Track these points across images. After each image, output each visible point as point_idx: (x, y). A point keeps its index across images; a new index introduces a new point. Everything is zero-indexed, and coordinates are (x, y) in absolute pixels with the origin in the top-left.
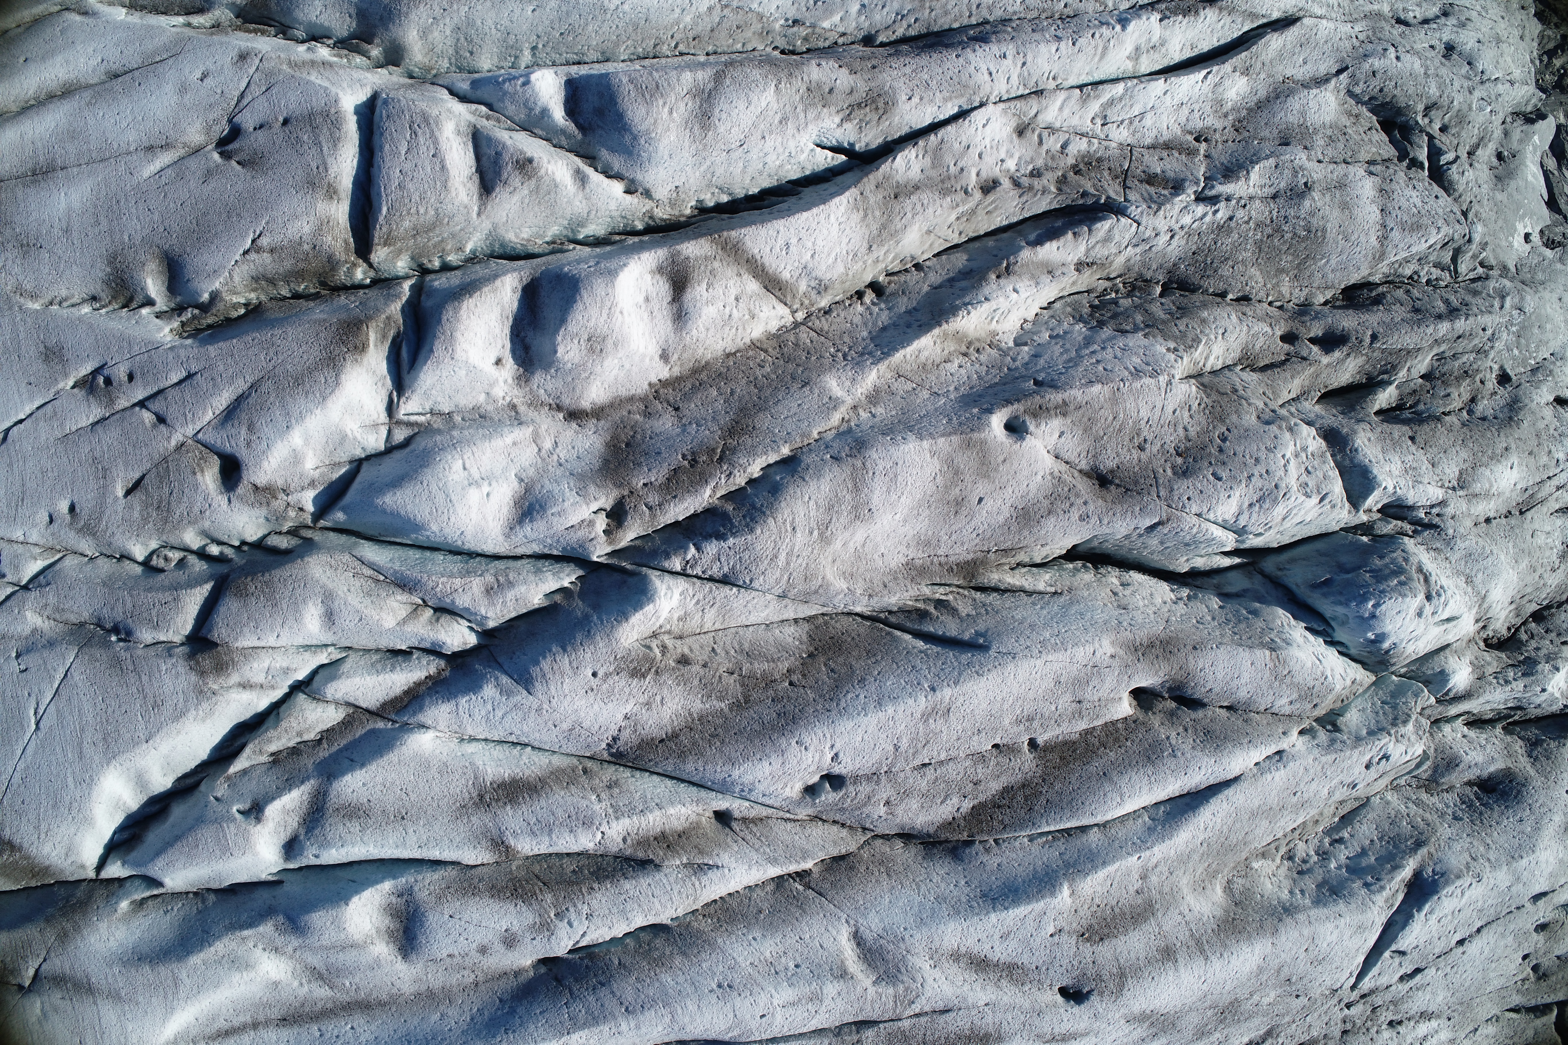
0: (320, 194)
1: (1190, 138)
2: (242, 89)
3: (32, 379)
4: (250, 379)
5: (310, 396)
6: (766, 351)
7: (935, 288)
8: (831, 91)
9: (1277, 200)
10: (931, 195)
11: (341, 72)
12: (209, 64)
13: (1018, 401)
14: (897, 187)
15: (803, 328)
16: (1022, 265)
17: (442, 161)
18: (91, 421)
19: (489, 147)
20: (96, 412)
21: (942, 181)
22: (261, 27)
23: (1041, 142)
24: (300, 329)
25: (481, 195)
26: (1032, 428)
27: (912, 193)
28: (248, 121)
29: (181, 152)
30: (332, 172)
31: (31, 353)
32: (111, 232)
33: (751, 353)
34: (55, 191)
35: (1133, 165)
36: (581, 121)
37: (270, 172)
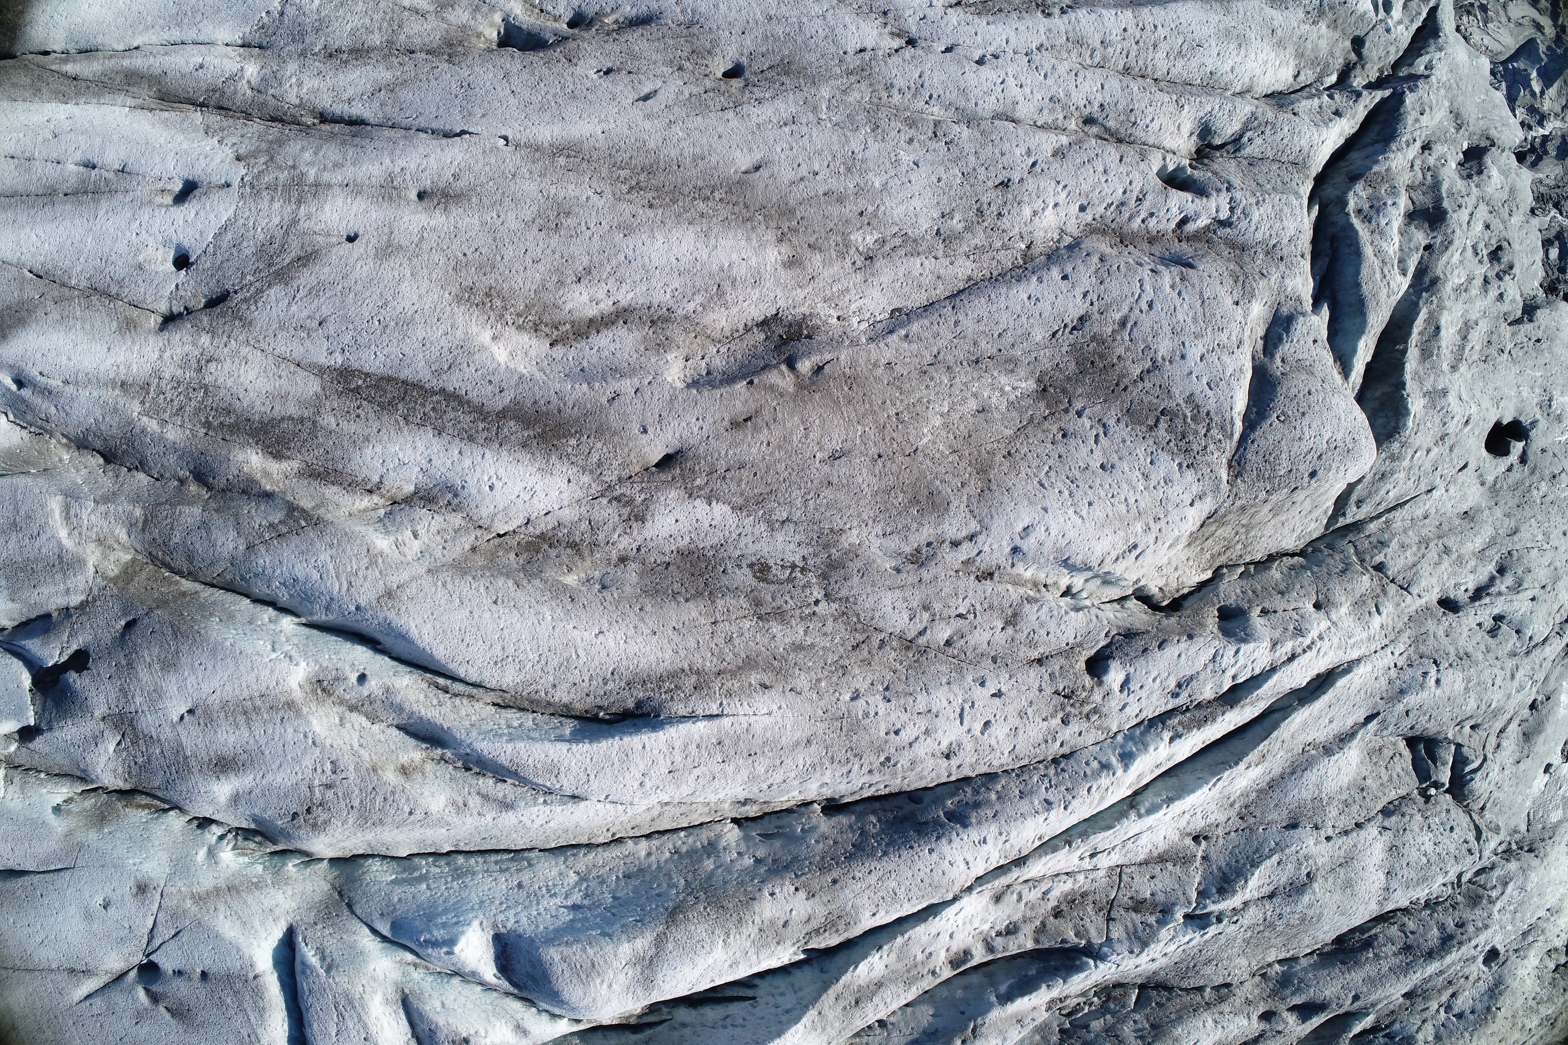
1: (1188, 841)
2: (150, 927)
8: (785, 924)
9: (1274, 900)
10: (894, 989)
12: (108, 890)
14: (859, 991)
16: (990, 1025)
21: (908, 971)
23: (1020, 898)
27: (874, 993)
28: (165, 963)
29: (104, 980)
35: (1120, 894)
37: (202, 1031)
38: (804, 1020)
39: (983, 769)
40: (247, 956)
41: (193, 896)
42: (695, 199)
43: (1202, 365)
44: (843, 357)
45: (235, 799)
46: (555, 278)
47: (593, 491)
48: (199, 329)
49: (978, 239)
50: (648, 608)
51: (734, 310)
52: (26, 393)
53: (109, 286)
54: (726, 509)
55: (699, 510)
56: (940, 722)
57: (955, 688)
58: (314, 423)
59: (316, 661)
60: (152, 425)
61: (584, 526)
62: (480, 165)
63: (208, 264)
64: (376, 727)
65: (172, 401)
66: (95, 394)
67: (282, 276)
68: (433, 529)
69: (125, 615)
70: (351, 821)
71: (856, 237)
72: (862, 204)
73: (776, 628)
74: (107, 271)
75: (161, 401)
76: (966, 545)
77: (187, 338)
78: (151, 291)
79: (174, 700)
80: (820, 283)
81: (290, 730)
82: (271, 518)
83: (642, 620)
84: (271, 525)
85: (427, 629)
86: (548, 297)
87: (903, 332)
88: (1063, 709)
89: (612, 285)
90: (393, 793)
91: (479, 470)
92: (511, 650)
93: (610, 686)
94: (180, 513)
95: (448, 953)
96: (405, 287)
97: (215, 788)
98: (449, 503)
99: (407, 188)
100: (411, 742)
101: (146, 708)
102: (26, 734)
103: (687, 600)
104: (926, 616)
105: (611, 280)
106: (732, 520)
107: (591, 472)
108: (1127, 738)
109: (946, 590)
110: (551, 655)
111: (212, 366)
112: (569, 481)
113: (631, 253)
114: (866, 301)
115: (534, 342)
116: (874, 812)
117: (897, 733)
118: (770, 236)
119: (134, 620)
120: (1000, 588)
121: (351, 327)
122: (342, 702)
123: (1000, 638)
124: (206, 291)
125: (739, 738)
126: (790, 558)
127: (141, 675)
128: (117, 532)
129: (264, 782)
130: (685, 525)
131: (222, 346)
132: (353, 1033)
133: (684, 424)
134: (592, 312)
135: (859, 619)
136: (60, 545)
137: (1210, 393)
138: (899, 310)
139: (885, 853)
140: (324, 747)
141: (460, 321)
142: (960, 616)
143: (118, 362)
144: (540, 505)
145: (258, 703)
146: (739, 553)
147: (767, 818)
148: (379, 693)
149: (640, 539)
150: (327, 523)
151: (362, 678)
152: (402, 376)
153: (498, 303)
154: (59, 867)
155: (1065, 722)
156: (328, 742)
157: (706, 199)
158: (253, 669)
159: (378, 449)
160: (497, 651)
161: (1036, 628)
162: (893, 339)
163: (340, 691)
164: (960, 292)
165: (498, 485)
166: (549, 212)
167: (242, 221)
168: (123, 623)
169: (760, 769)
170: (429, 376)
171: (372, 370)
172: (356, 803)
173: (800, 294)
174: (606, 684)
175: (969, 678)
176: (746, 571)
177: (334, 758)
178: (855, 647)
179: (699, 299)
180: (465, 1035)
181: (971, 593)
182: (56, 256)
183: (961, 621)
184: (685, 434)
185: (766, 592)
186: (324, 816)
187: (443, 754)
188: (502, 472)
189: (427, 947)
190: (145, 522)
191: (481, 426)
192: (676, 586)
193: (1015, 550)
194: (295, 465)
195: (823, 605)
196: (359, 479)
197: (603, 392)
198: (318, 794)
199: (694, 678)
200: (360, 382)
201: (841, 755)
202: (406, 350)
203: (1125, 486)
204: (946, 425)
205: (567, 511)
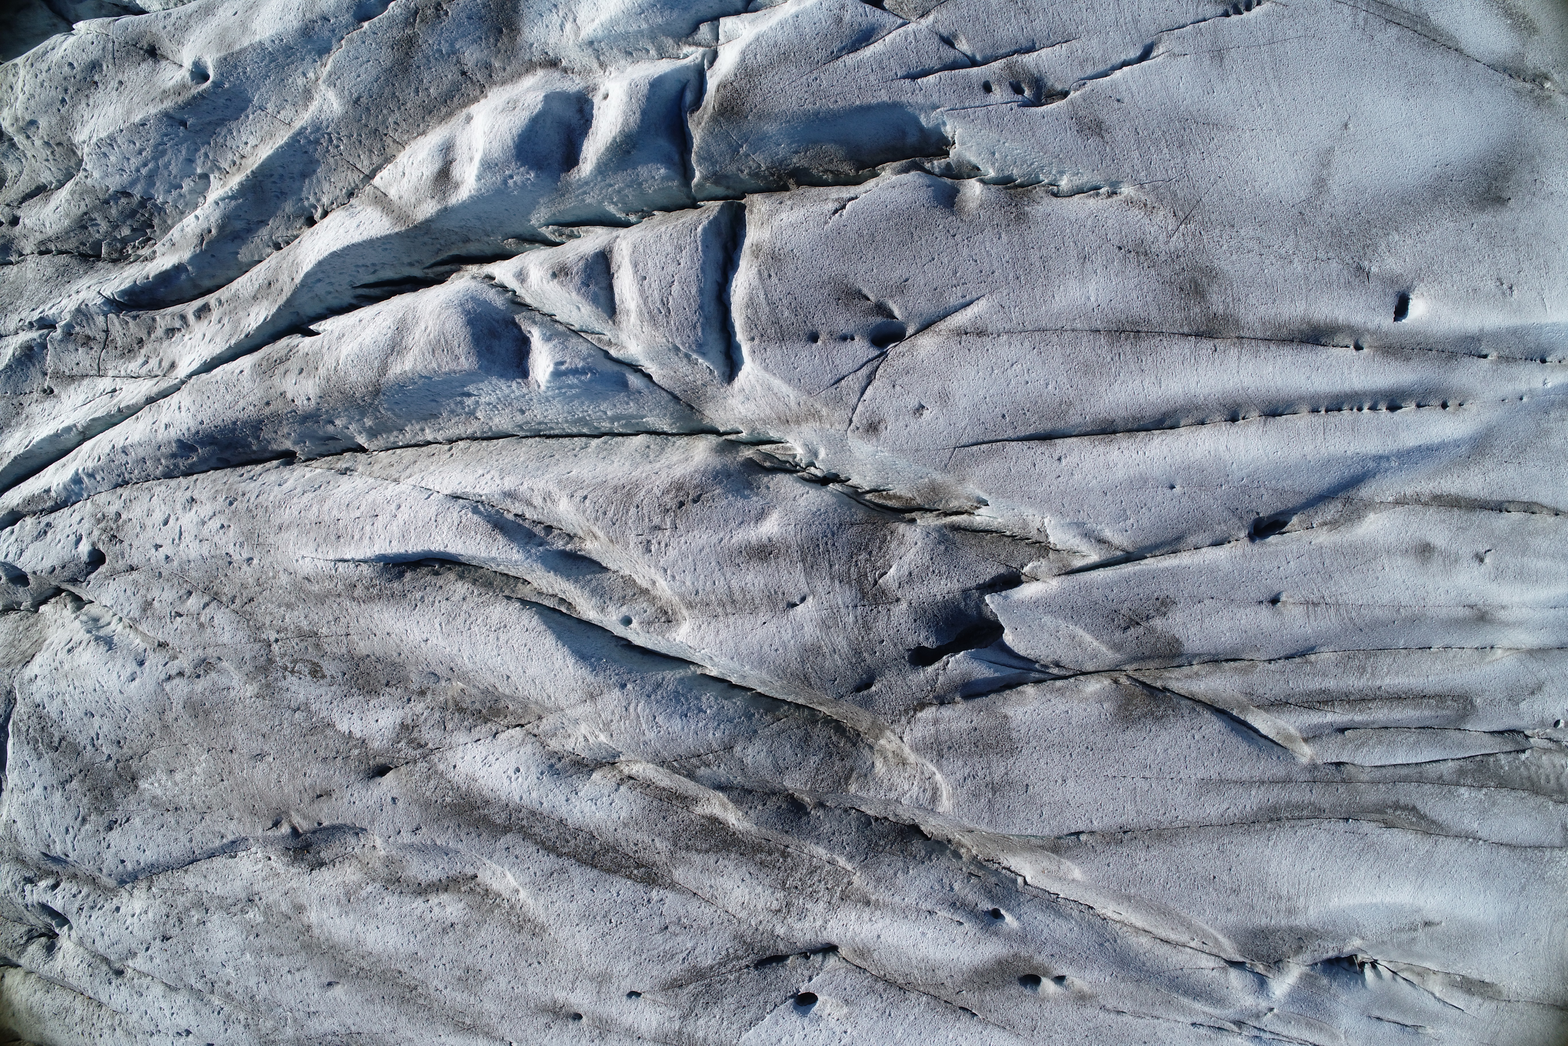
0: (766, 247)
2: (870, 387)
3: (1116, 105)
4: (839, 63)
5: (772, 42)
6: (394, 141)
7: (264, 223)
8: (300, 372)
10: (245, 292)
11: (768, 411)
12: (914, 425)
13: (194, 98)
14: (266, 296)
15: (367, 172)
16: (191, 246)
17: (636, 272)
18: (1036, 53)
19: (595, 294)
20: (1029, 59)
21: (235, 308)
22: (881, 501)
23: (161, 362)
24: (784, 107)
25: (611, 251)
26: (188, 75)
27: (259, 291)
28: (861, 349)
29: (942, 326)
30: (754, 270)
31: (1121, 134)
32: (1025, 246)
33: (405, 137)
34: (1103, 305)
35: (99, 353)
36: (515, 331)
37: (826, 278)
38: (302, 275)
39: (173, 483)
40: (758, 362)
41: (820, 418)
42: (370, 971)
43: (33, 780)
44: (260, 831)
45: (761, 516)
46: (470, 930)
47: (438, 755)
48: (787, 940)
49: (181, 901)
50: (395, 654)
51: (339, 879)
52: (988, 906)
53: (885, 990)
54: (339, 727)
55: (359, 728)
56: (194, 532)
57: (185, 558)
58: (675, 845)
59: (668, 640)
60: (842, 861)
61: (450, 726)
62: (529, 1032)
63: (774, 995)
64: (627, 572)
65: (820, 881)
66: (897, 898)
67: (698, 974)
68: (573, 739)
69: (870, 696)
70: (643, 493)
71: (260, 919)
72: (257, 942)
73: (304, 624)
74: (884, 1004)
75: (830, 882)
76: (173, 672)
77: (798, 934)
78: (837, 980)
79: (808, 617)
80: (282, 889)
81: (688, 583)
82: (708, 771)
83: (398, 646)
84: (708, 765)
85: (559, 663)
86: (476, 916)
87: (225, 841)
88: (118, 527)
89: (428, 916)
90: (597, 519)
91: (525, 787)
92: (492, 636)
93: (418, 595)
94: (806, 784)
95: (562, 363)
96: (586, 947)
97: (776, 529)
98: (560, 760)
99: (588, 1026)
100: (595, 556)
101: (843, 611)
102: (1011, 580)
103: (368, 656)
104: (202, 619)
105: (428, 920)
106: (336, 716)
107: (436, 772)
108: (82, 495)
109: (187, 638)
110: (461, 627)
111: (775, 905)
112: (455, 767)
113: (412, 939)
114: (251, 869)
115: (488, 882)
116: (254, 452)
117: (222, 526)
118: (316, 932)
119: (858, 689)
120: (152, 634)
121: (638, 921)
122: (653, 600)
123: (155, 593)
124: (781, 972)
125: (325, 540)
126: (294, 679)
127: (844, 643)
128: (884, 770)
129: (721, 535)
130: (371, 716)
131: (764, 923)
132: (655, 286)
133: (364, 800)
134: (444, 897)
135: (248, 621)
136: (940, 767)
137: (27, 758)
138: (231, 857)
139: (235, 423)
140: (656, 566)
141: (541, 910)
142: (181, 615)
143: (869, 924)
144: (480, 750)
145: (720, 610)
146: (333, 688)
147: (339, 451)
148: (611, 609)
149: (407, 709)
150: (653, 761)
151: (627, 621)
152: (596, 872)
153: (514, 919)
154: (975, 448)
155: (118, 515)
156: (653, 570)
157: (362, 969)
158: (721, 643)
159: (615, 816)
160: (503, 637)
161: (132, 597)
162: (231, 837)
163: (651, 611)
164: (192, 862)
165: (511, 772)
166: (474, 984)
167: (734, 1027)
168: (873, 688)
169: (315, 509)
170: (571, 869)
171: (624, 881)
172: (633, 510)
173: (294, 884)
174: (422, 597)
175: (176, 563)
176: (328, 673)
177: (647, 556)
178: (251, 600)
179: (364, 893)
180: (556, 281)
181: (172, 632)
182: (942, 1024)
183: (180, 611)
184: (364, 792)
185: (312, 655)
186: (667, 499)
187: (568, 543)
188: (506, 782)
189: (583, 368)
190: (848, 778)
191: (524, 822)
192: (379, 667)
193: (141, 663)
194: (698, 810)
195: (272, 639)
196: (639, 790)
197: (425, 836)
198: (668, 521)
199: (356, 594)
200: (635, 872)
201: (260, 512)
202: (588, 894)
203: (77, 698)
204: (192, 765)
205: (461, 741)
